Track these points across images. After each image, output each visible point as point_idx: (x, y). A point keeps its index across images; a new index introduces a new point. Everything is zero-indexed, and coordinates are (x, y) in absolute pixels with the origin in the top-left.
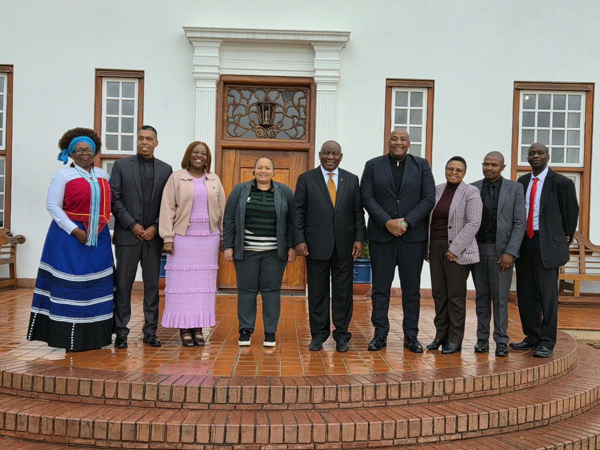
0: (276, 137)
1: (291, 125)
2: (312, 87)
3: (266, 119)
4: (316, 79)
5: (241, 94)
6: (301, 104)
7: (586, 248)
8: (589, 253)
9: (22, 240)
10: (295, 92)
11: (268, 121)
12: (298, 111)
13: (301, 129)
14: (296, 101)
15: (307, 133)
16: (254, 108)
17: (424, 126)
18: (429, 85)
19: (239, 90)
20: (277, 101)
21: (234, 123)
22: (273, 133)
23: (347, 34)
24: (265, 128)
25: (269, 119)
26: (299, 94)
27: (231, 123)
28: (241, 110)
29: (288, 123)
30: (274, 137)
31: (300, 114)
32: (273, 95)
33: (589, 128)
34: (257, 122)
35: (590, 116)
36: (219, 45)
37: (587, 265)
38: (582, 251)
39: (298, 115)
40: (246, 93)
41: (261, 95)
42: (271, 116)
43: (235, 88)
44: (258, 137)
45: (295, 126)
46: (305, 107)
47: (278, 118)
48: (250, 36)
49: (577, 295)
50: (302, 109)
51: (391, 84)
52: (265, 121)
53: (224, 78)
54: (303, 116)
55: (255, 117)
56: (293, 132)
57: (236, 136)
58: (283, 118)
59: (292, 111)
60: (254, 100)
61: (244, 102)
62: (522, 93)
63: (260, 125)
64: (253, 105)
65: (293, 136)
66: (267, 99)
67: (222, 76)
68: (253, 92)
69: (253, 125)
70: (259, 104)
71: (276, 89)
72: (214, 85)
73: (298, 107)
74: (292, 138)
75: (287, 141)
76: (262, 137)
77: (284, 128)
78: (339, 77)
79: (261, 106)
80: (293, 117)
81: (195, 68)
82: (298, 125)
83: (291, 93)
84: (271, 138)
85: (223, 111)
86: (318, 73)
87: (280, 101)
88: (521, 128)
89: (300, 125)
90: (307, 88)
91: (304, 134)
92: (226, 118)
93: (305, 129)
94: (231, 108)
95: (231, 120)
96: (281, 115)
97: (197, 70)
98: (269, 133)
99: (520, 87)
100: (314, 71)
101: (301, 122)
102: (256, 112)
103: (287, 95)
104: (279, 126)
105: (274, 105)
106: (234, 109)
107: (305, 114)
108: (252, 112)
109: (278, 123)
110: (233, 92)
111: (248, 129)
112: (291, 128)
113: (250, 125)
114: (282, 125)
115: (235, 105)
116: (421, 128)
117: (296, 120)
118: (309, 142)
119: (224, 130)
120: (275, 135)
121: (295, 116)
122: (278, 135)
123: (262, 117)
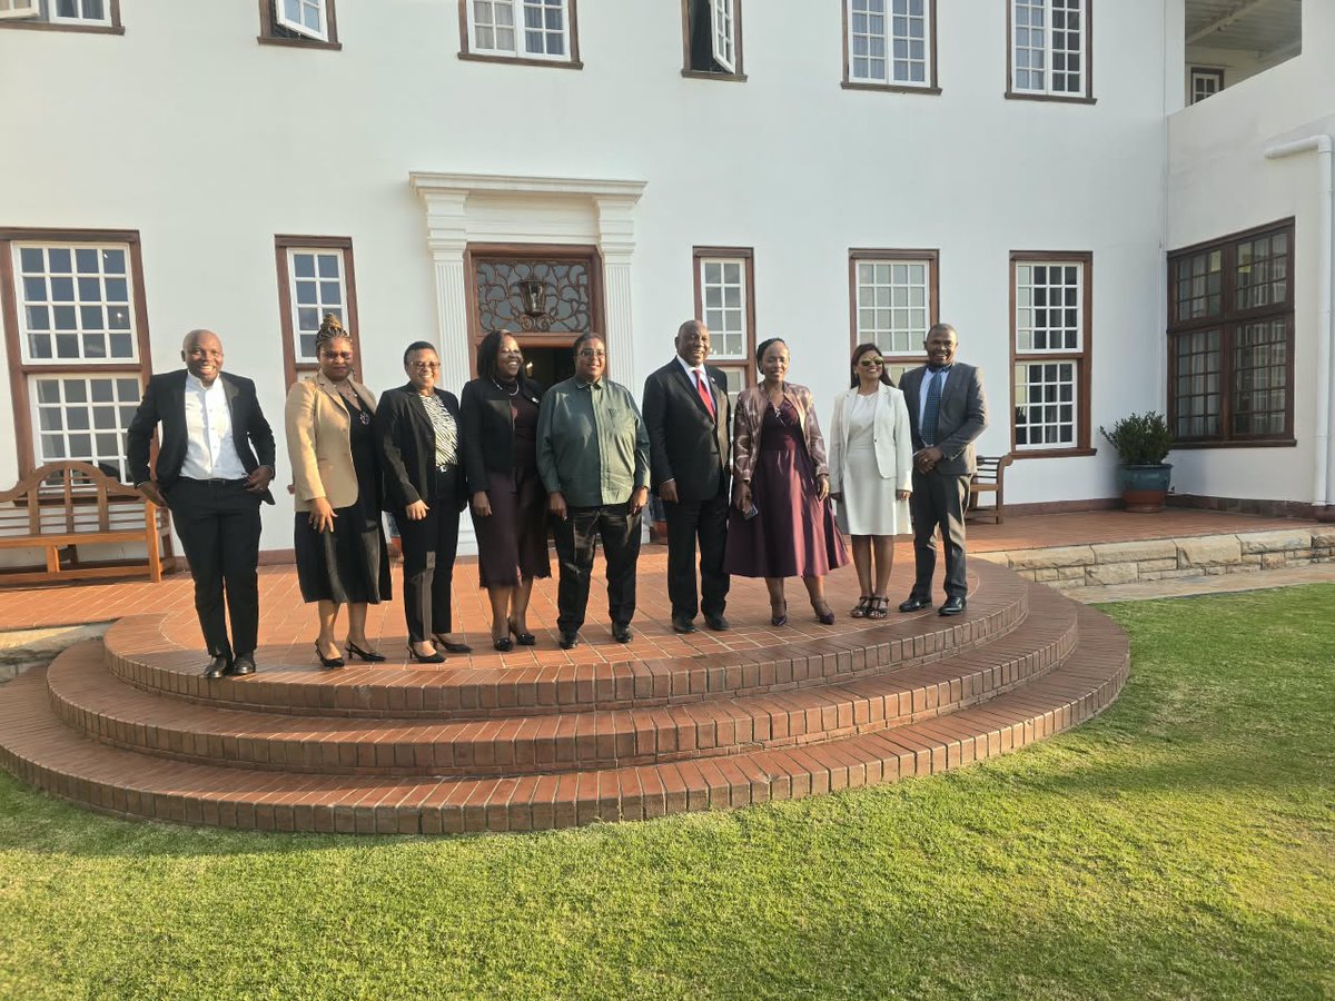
0: (550, 330)
1: (568, 312)
2: (597, 260)
3: (535, 305)
4: (603, 248)
5: (495, 270)
6: (581, 282)
10: (571, 266)
11: (537, 308)
12: (578, 292)
13: (583, 318)
14: (573, 279)
15: (592, 323)
16: (516, 290)
17: (743, 308)
18: (747, 254)
19: (492, 264)
20: (548, 279)
21: (490, 311)
22: (546, 324)
23: (642, 184)
24: (534, 317)
25: (539, 305)
26: (578, 269)
27: (486, 311)
28: (497, 293)
29: (565, 310)
30: (547, 330)
31: (580, 297)
32: (541, 270)
33: (935, 307)
34: (522, 310)
35: (935, 291)
36: (463, 199)
39: (577, 298)
40: (503, 269)
41: (523, 271)
42: (542, 300)
43: (485, 261)
44: (526, 331)
45: (575, 313)
46: (586, 287)
47: (551, 302)
48: (509, 186)
50: (582, 290)
51: (700, 253)
52: (534, 308)
53: (473, 248)
54: (584, 299)
55: (518, 303)
56: (572, 322)
58: (558, 302)
59: (569, 293)
60: (514, 279)
61: (501, 281)
62: (857, 263)
63: (527, 314)
64: (514, 285)
65: (572, 327)
66: (533, 276)
67: (469, 243)
68: (512, 266)
69: (517, 313)
70: (523, 285)
71: (544, 262)
72: (460, 257)
73: (576, 287)
74: (572, 331)
75: (567, 334)
76: (530, 331)
77: (559, 317)
78: (633, 244)
79: (528, 287)
80: (571, 301)
81: (432, 233)
82: (578, 311)
83: (566, 268)
84: (543, 331)
85: (475, 293)
86: (604, 239)
87: (551, 279)
88: (858, 308)
89: (580, 312)
90: (588, 260)
91: (588, 324)
92: (477, 305)
93: (588, 317)
94: (483, 289)
95: (484, 307)
96: (554, 299)
97: (433, 235)
98: (540, 325)
99: (856, 255)
100: (598, 237)
101: (583, 308)
102: (518, 295)
103: (561, 270)
104: (552, 314)
105: (545, 285)
106: (488, 292)
107: (588, 296)
108: (515, 295)
109: (552, 310)
110: (485, 267)
111: (509, 320)
112: (569, 317)
113: (513, 314)
114: (557, 314)
115: (489, 286)
116: (739, 312)
117: (575, 304)
119: (476, 322)
120: (548, 328)
121: (574, 300)
122: (552, 328)
123: (529, 302)
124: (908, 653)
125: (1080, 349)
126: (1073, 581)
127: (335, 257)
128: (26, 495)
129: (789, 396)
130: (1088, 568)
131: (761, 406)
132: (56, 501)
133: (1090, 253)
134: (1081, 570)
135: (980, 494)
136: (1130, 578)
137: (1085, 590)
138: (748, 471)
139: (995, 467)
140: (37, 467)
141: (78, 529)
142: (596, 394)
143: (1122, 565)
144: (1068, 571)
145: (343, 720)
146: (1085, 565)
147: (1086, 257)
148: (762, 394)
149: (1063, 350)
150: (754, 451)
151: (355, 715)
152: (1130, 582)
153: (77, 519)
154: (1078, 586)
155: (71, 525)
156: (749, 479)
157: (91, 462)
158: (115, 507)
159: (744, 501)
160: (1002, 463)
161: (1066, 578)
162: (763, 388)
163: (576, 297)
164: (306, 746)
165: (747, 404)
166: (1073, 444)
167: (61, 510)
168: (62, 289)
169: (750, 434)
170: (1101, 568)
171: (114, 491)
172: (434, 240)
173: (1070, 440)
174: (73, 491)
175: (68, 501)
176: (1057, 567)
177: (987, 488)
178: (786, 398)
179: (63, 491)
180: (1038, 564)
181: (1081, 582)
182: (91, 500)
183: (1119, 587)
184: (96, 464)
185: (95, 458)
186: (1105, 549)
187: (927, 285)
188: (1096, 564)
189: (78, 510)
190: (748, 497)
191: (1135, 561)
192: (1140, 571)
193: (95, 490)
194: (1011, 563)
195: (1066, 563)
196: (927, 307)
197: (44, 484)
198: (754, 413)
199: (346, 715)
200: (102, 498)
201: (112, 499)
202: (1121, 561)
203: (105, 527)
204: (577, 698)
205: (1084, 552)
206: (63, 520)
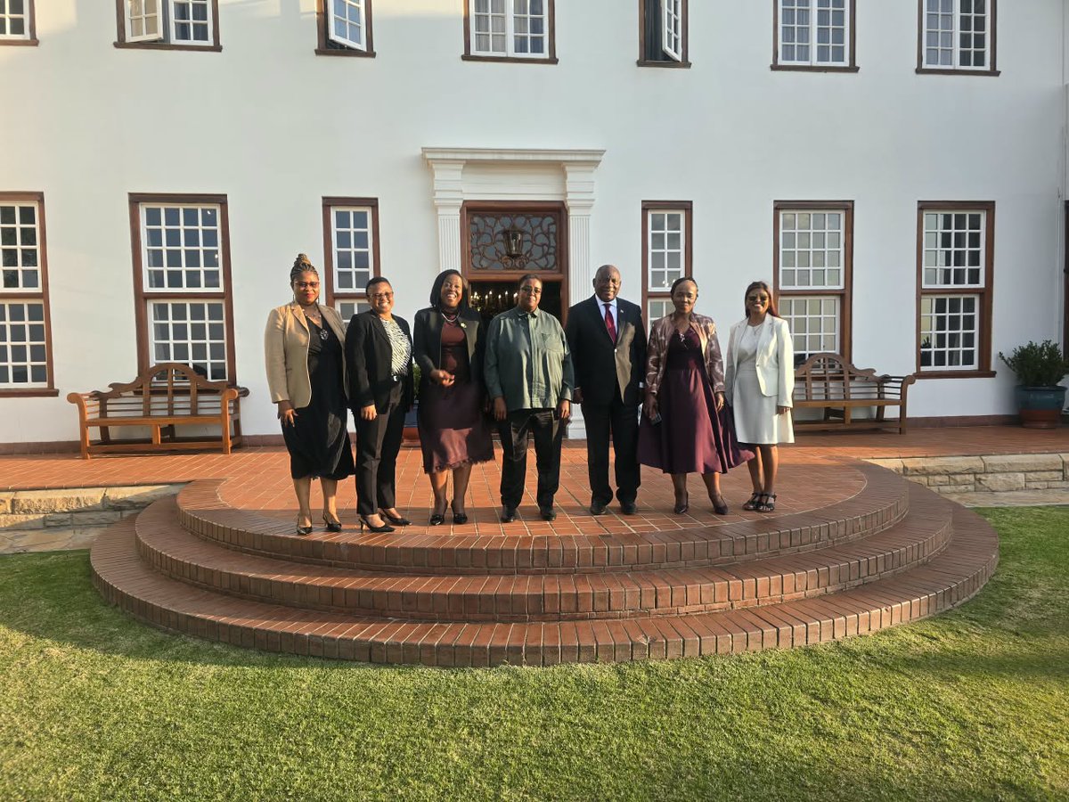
0: (525, 268)
1: (540, 254)
2: (563, 211)
3: (514, 248)
4: (569, 203)
5: (485, 221)
6: (551, 231)
7: (850, 373)
8: (852, 378)
9: (245, 392)
10: (543, 218)
11: (516, 251)
12: (548, 238)
13: (552, 259)
14: (545, 228)
15: (559, 263)
16: (500, 237)
17: (682, 250)
18: (687, 207)
19: (482, 217)
20: (525, 228)
21: (479, 254)
22: (522, 264)
23: (601, 152)
24: (513, 258)
25: (517, 249)
26: (549, 220)
27: (476, 254)
28: (486, 239)
29: (537, 252)
30: (522, 268)
31: (550, 242)
32: (520, 221)
33: (849, 248)
34: (505, 253)
35: (850, 235)
36: (461, 167)
37: (852, 391)
38: (846, 376)
39: (547, 243)
40: (490, 221)
41: (506, 222)
42: (519, 244)
43: (477, 215)
44: (507, 268)
45: (545, 255)
46: (555, 234)
47: (527, 246)
48: (496, 157)
49: (848, 422)
50: (552, 237)
51: (647, 206)
52: (513, 251)
53: (468, 204)
54: (553, 243)
55: (501, 247)
56: (543, 262)
57: (483, 269)
58: (532, 246)
59: (541, 239)
60: (499, 228)
61: (488, 230)
62: (781, 213)
63: (508, 256)
64: (498, 233)
65: (543, 265)
66: (513, 226)
67: (465, 201)
68: (498, 219)
69: (500, 255)
70: (505, 233)
71: (522, 215)
72: (457, 211)
73: (547, 234)
74: (542, 269)
76: (510, 269)
77: (533, 258)
78: (593, 200)
79: (508, 234)
80: (543, 245)
81: (437, 193)
82: (548, 253)
83: (540, 219)
84: (520, 269)
85: (468, 240)
86: (570, 196)
87: (528, 228)
88: (781, 250)
89: (550, 254)
90: (556, 214)
91: (555, 263)
92: (470, 249)
93: (556, 258)
94: (475, 237)
95: (475, 251)
96: (529, 244)
97: (438, 195)
98: (517, 265)
99: (780, 206)
100: (565, 194)
101: (552, 250)
102: (502, 241)
103: (535, 221)
104: (528, 255)
105: (522, 233)
106: (479, 238)
107: (556, 242)
108: (499, 241)
109: (527, 253)
110: (476, 219)
111: (494, 261)
112: (541, 258)
113: (497, 256)
114: (531, 255)
115: (479, 234)
116: (679, 253)
117: (546, 248)
118: (561, 272)
119: (468, 262)
120: (524, 266)
121: (545, 244)
122: (527, 266)
123: (509, 246)
124: (785, 542)
125: (982, 284)
126: (963, 487)
127: (366, 213)
128: (142, 387)
129: (694, 325)
130: (978, 476)
131: (669, 332)
132: (162, 392)
133: (993, 203)
134: (971, 478)
135: (886, 407)
136: (1019, 486)
137: (974, 495)
138: (655, 385)
139: (899, 385)
140: (151, 366)
141: (176, 412)
142: (532, 322)
143: (1010, 475)
144: (958, 478)
145: (327, 568)
146: (975, 473)
147: (989, 206)
148: (672, 322)
149: (967, 285)
150: (661, 369)
151: (336, 565)
152: (1017, 490)
153: (176, 406)
154: (968, 491)
155: (171, 409)
156: (655, 392)
157: (187, 364)
158: (202, 398)
159: (651, 410)
160: (906, 381)
161: (957, 483)
162: (673, 318)
164: (297, 586)
165: (659, 330)
166: (975, 367)
167: (165, 399)
168: (173, 238)
169: (659, 355)
170: (990, 477)
171: (202, 386)
172: (437, 199)
173: (972, 363)
174: (174, 384)
175: (170, 392)
176: (948, 474)
177: (892, 402)
178: (691, 326)
179: (166, 385)
180: (931, 471)
181: (971, 488)
182: (185, 392)
183: (1005, 494)
184: (191, 366)
185: (191, 361)
186: (995, 459)
187: (842, 231)
188: (985, 472)
189: (177, 399)
190: (654, 406)
191: (1022, 472)
192: (1028, 481)
193: (189, 384)
194: (905, 468)
195: (957, 470)
196: (842, 249)
197: (155, 379)
198: (663, 338)
199: (330, 565)
200: (193, 391)
201: (201, 392)
202: (1010, 472)
203: (194, 411)
204: (502, 563)
205: (974, 462)
206: (166, 406)
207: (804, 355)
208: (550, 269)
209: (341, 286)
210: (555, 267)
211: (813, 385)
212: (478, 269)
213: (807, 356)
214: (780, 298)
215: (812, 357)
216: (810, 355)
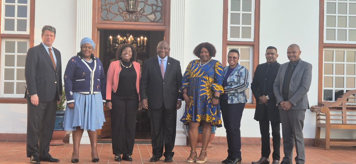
0: (139, 21)
1: (151, 11)
3: (132, 7)
11: (133, 8)
12: (157, 1)
13: (158, 15)
15: (163, 18)
17: (253, 13)
21: (106, 9)
22: (137, 18)
24: (131, 13)
25: (134, 7)
27: (104, 9)
29: (148, 10)
30: (137, 20)
31: (157, 4)
34: (124, 9)
42: (135, 5)
44: (126, 21)
45: (154, 13)
47: (141, 6)
52: (131, 9)
54: (160, 4)
55: (123, 5)
56: (152, 17)
57: (108, 20)
58: (145, 5)
59: (152, 1)
63: (127, 11)
65: (152, 20)
69: (121, 11)
74: (152, 22)
75: (147, 24)
76: (128, 21)
77: (145, 14)
80: (152, 5)
84: (135, 21)
85: (98, 0)
88: (325, 14)
89: (157, 11)
91: (161, 18)
92: (100, 6)
93: (161, 14)
95: (104, 7)
96: (143, 4)
98: (134, 18)
101: (159, 9)
104: (141, 12)
107: (162, 3)
109: (141, 10)
111: (117, 14)
112: (151, 14)
113: (119, 11)
114: (144, 12)
116: (251, 14)
117: (155, 7)
118: (164, 25)
119: (98, 15)
120: (138, 19)
121: (154, 5)
122: (140, 19)
123: (128, 5)
163: (156, 3)
207: (342, 91)
208: (157, 22)
209: (6, 29)
210: (161, 21)
211: (348, 113)
212: (105, 20)
213: (345, 92)
214: (324, 49)
215: (348, 92)
216: (347, 91)
